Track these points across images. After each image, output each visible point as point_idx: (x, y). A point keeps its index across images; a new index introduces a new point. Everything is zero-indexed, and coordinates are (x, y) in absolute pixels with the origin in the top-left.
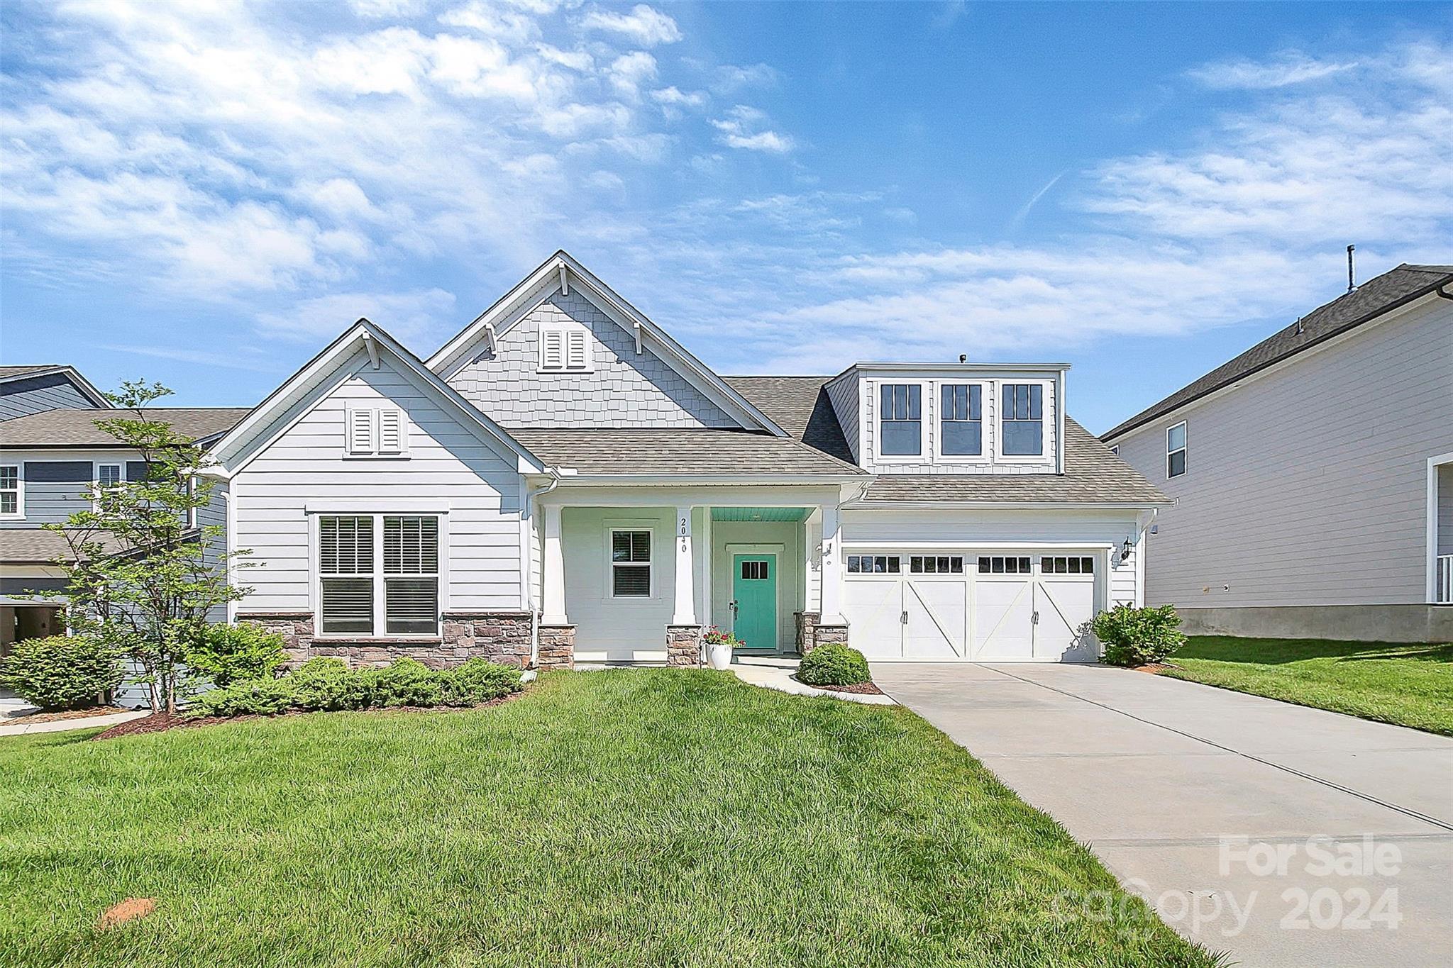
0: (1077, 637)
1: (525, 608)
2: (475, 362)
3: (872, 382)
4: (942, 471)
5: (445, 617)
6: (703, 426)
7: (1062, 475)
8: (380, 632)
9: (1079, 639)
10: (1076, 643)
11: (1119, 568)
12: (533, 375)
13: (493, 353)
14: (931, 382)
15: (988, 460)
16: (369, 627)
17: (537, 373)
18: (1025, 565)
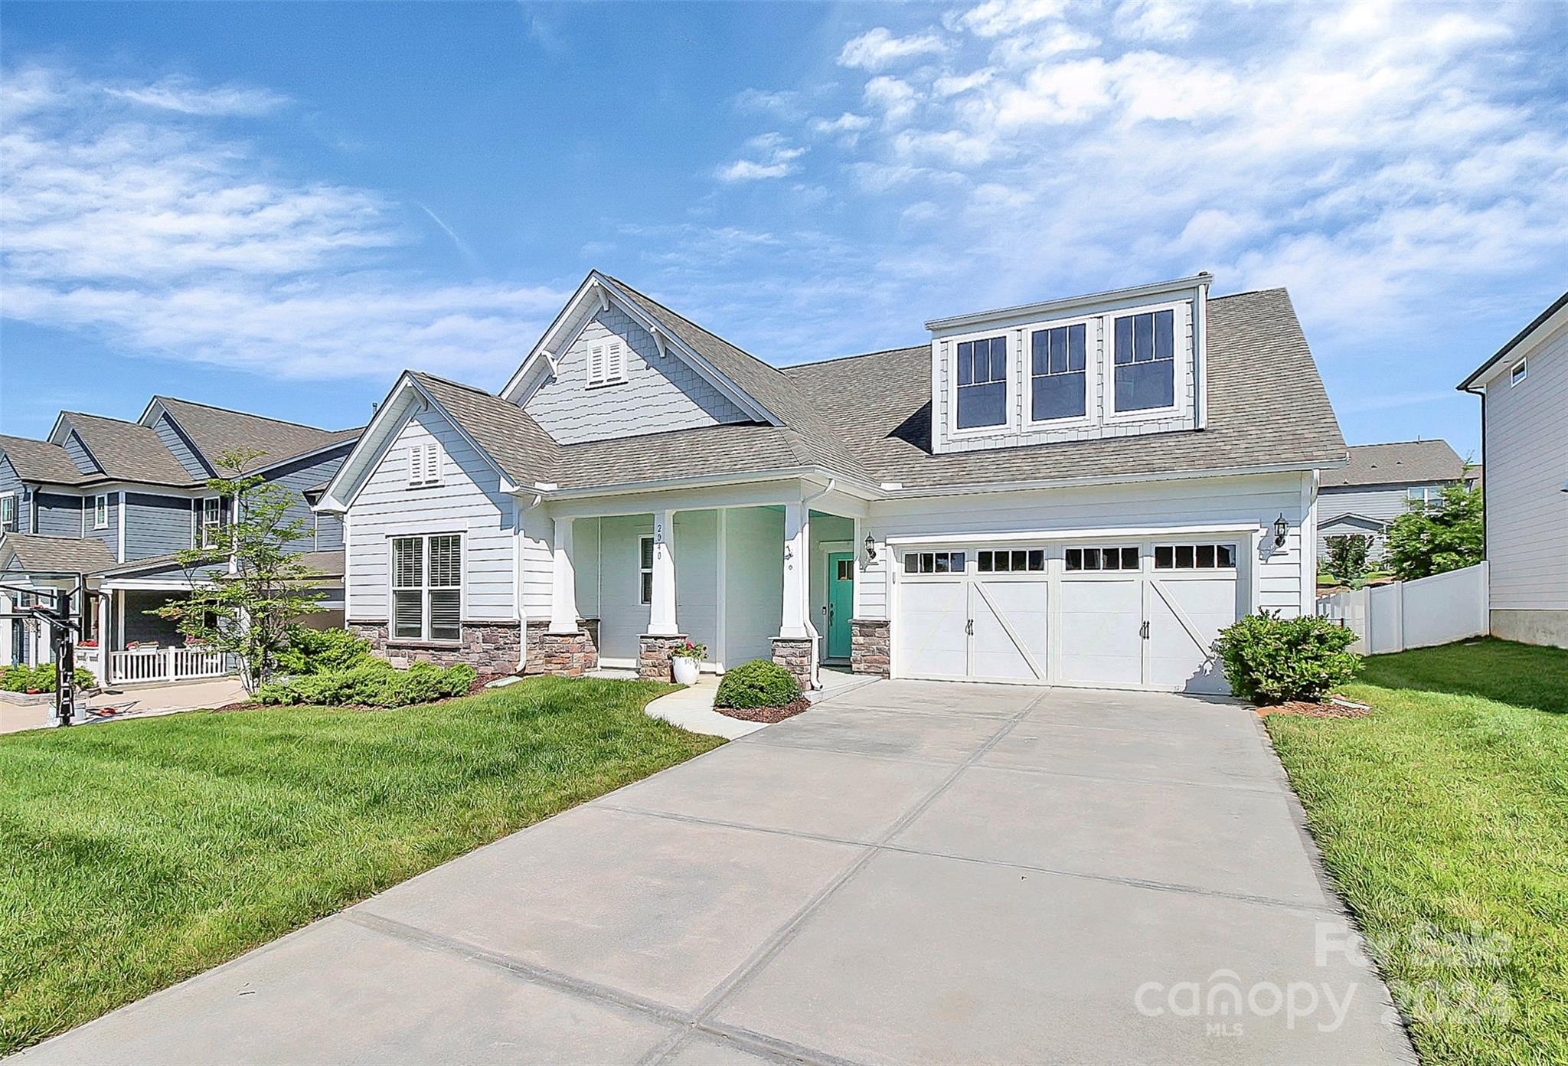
0: (1209, 658)
1: (516, 617)
2: (542, 387)
3: (947, 342)
4: (1034, 440)
5: (464, 625)
6: (718, 423)
7: (1201, 430)
8: (425, 637)
9: (1213, 661)
10: (1208, 667)
11: (1272, 560)
12: (583, 392)
13: (554, 376)
14: (1018, 330)
15: (1095, 421)
16: (418, 632)
17: (586, 390)
18: (1131, 558)
